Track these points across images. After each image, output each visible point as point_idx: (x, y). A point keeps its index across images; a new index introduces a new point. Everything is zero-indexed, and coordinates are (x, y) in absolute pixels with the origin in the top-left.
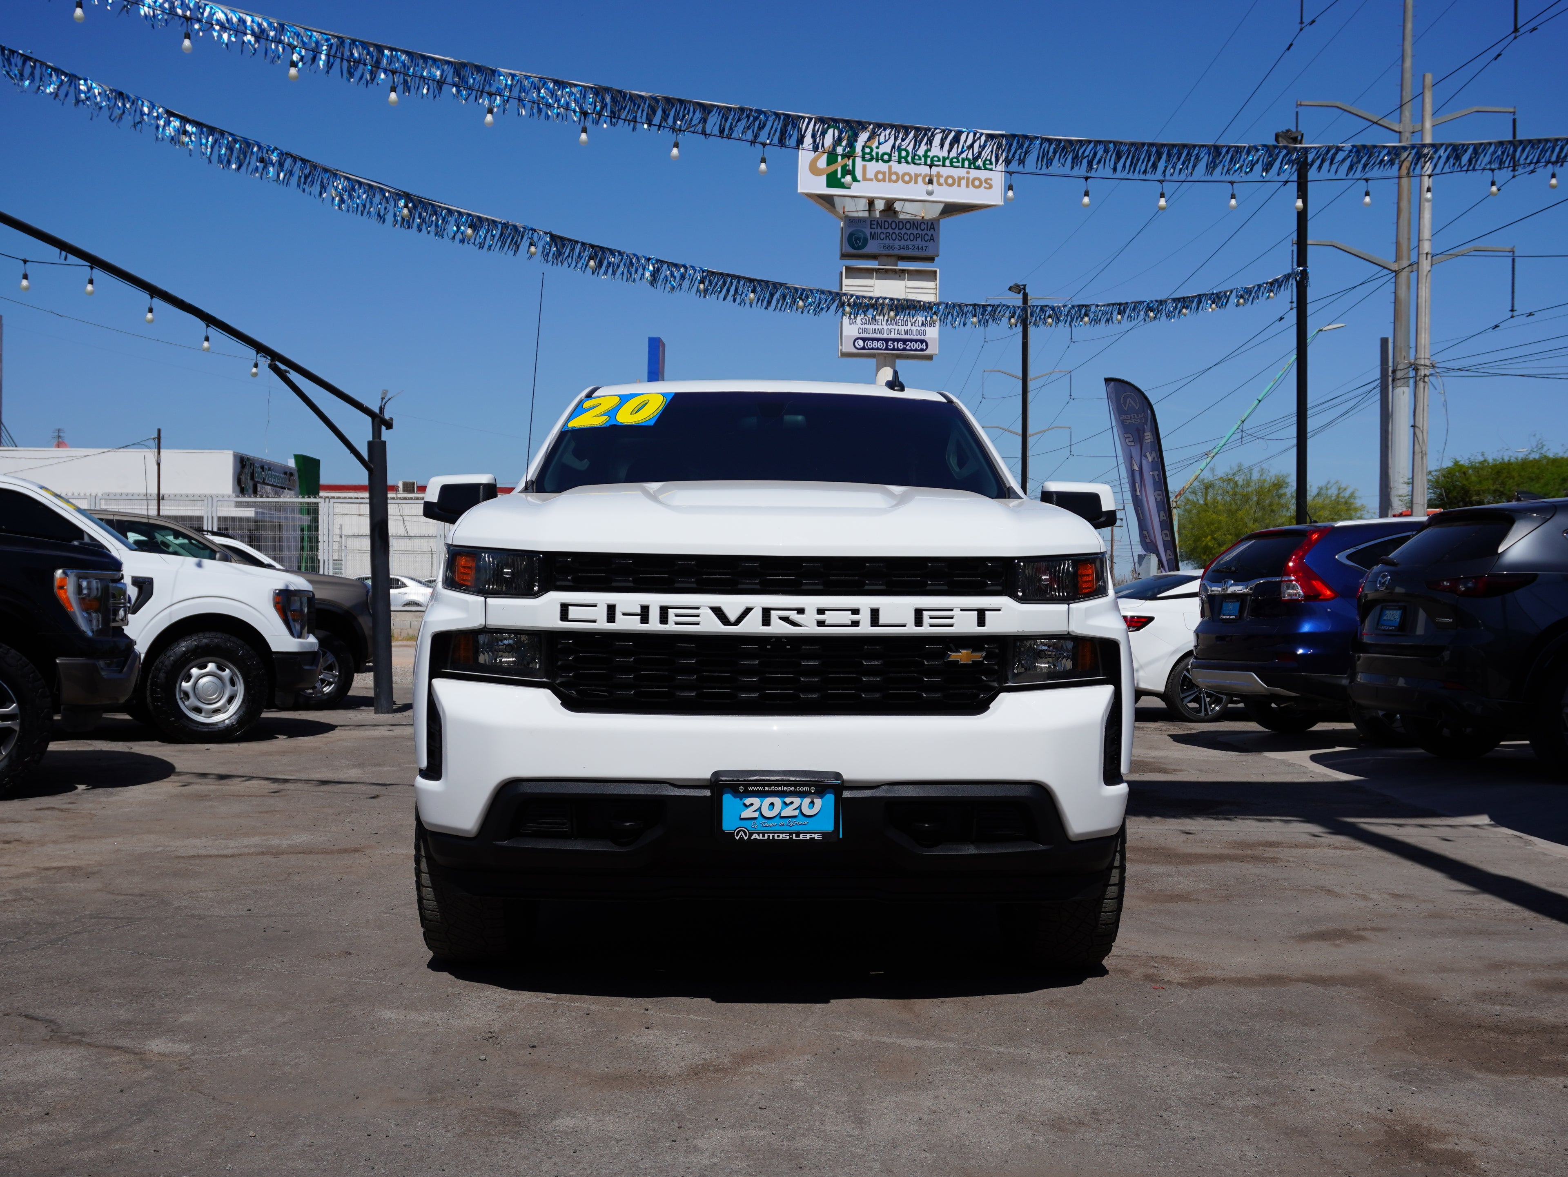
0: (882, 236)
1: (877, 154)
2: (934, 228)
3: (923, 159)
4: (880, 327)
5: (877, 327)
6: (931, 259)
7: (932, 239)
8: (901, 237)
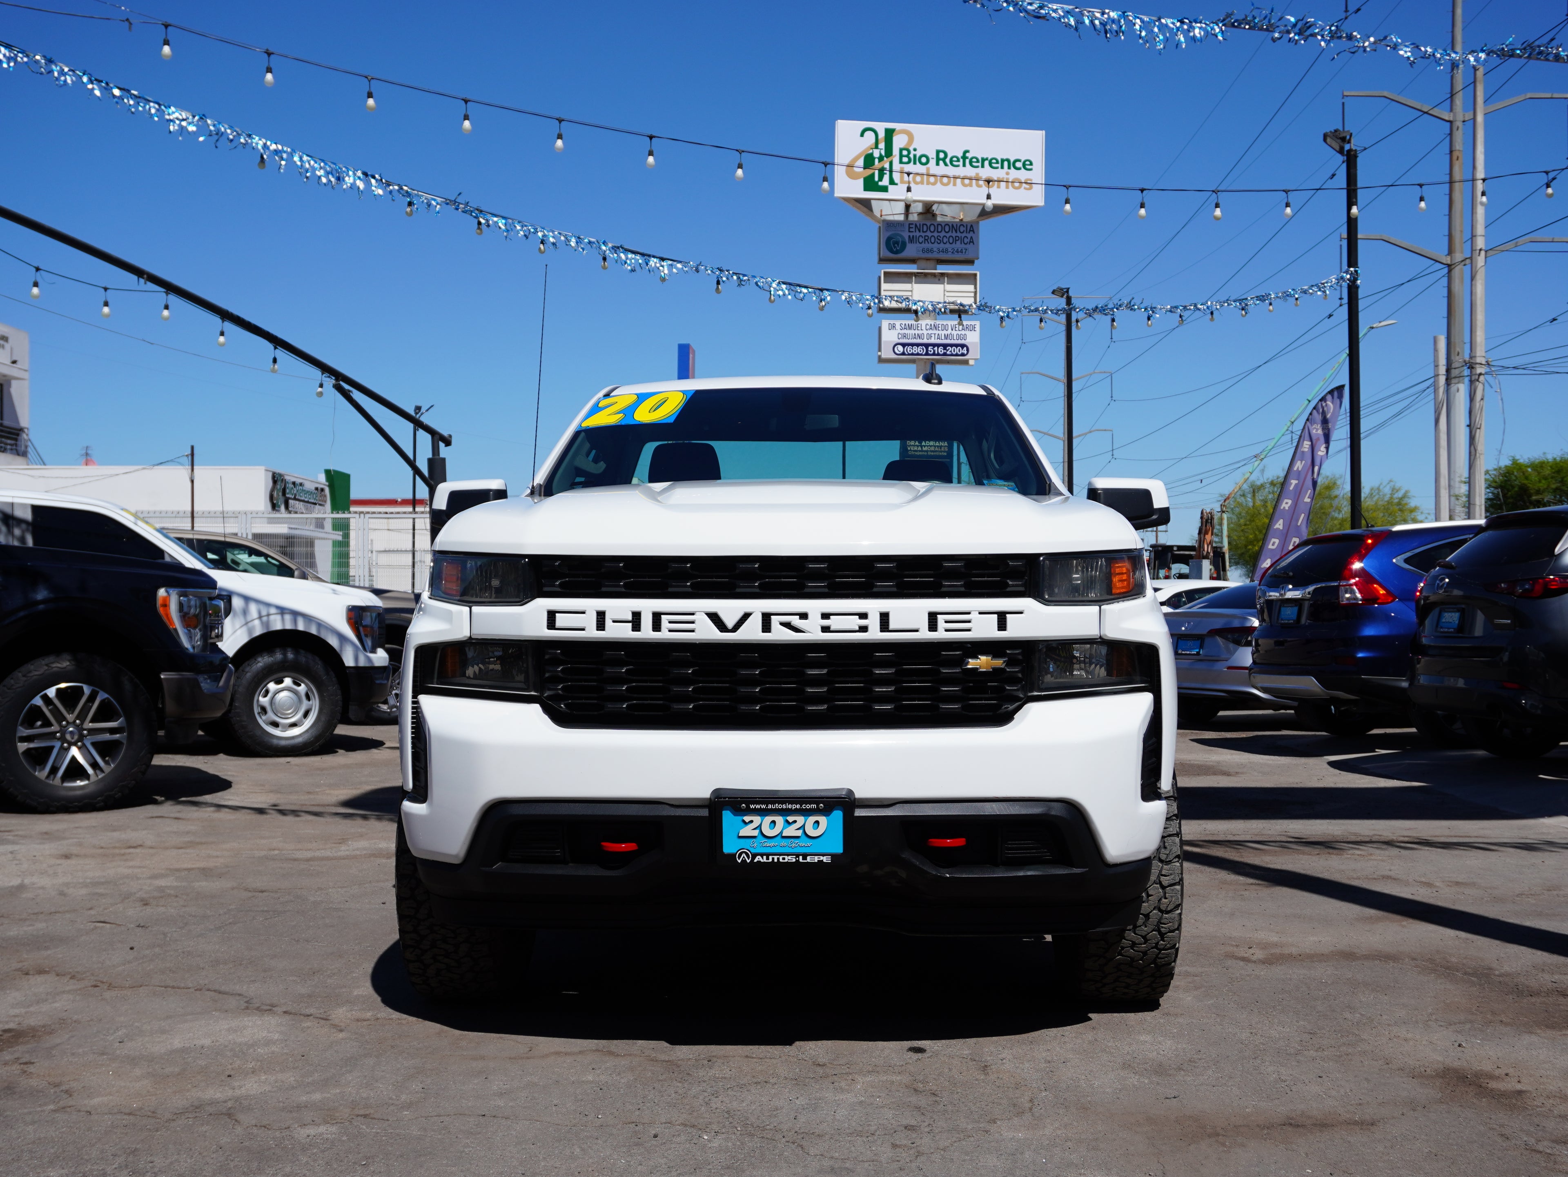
0: (921, 240)
1: (915, 156)
2: (973, 231)
3: (961, 160)
4: (920, 332)
5: (916, 332)
6: (970, 262)
7: (972, 241)
8: (940, 241)
